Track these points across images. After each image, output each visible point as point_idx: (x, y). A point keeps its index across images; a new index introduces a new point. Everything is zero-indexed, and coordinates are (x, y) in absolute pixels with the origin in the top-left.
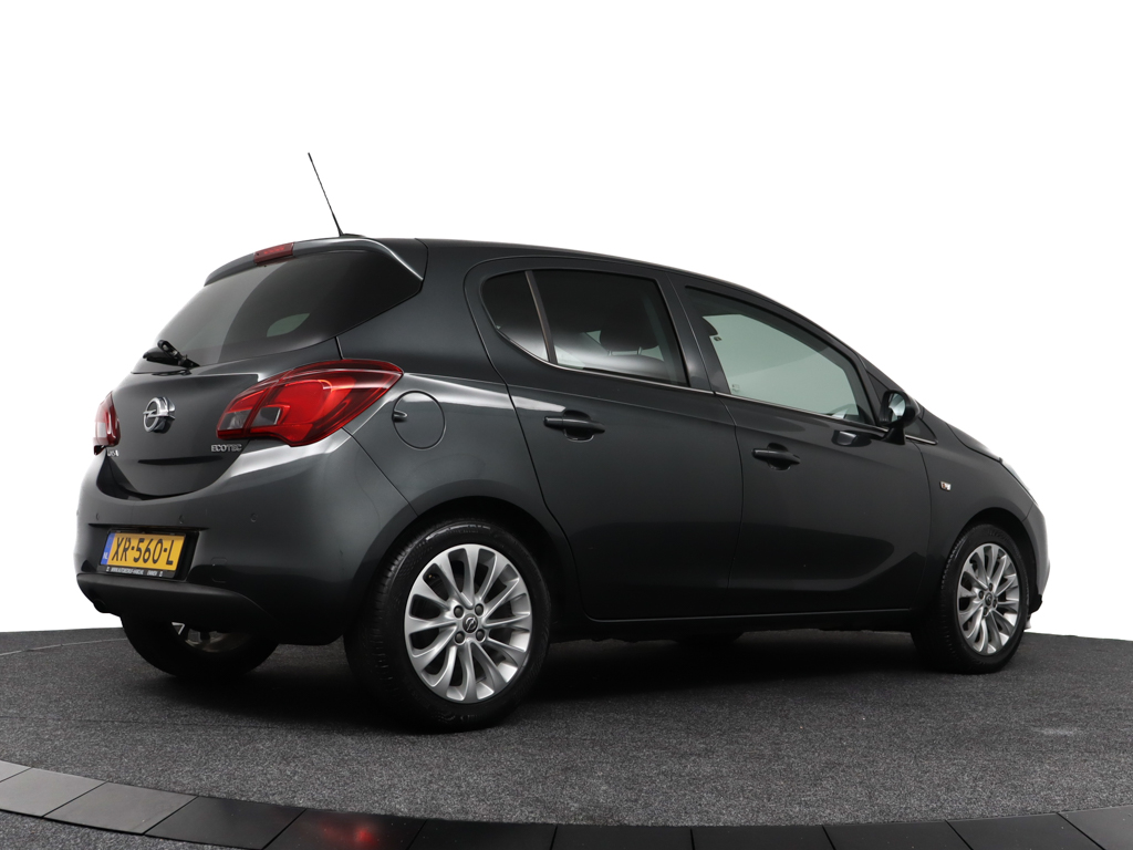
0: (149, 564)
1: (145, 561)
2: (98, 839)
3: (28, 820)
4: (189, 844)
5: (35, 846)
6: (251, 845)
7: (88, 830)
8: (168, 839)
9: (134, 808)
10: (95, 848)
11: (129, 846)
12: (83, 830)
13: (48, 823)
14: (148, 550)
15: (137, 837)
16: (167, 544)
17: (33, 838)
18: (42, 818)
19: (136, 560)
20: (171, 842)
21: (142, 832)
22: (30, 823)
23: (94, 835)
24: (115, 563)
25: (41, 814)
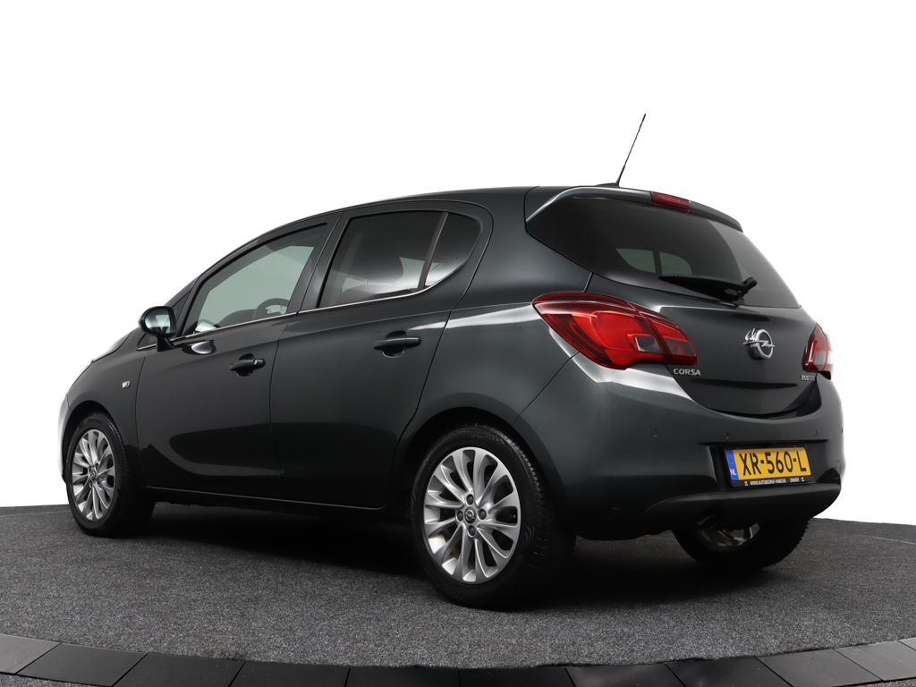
0: (786, 473)
1: (781, 471)
4: (53, 682)
8: (36, 678)
14: (778, 462)
15: (10, 677)
16: (793, 455)
19: (771, 472)
20: (38, 680)
21: (14, 672)
24: (748, 477)
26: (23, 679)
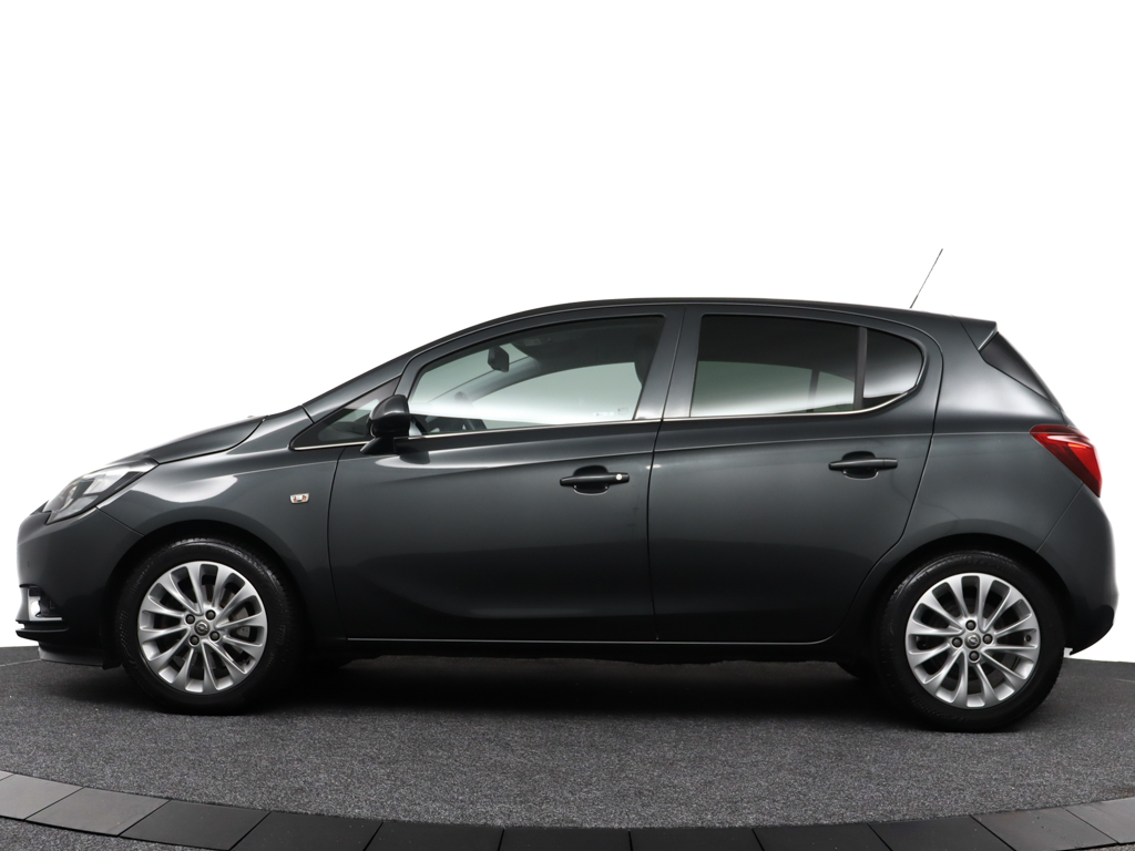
2: (76, 840)
3: (11, 822)
5: (18, 847)
6: (219, 847)
7: (67, 832)
8: (142, 840)
9: (109, 811)
10: (74, 849)
11: (105, 847)
12: (62, 832)
13: (31, 825)
15: (112, 839)
17: (15, 839)
18: (24, 820)
21: (117, 833)
22: (13, 825)
23: (73, 836)
25: (23, 818)
26: (127, 841)
